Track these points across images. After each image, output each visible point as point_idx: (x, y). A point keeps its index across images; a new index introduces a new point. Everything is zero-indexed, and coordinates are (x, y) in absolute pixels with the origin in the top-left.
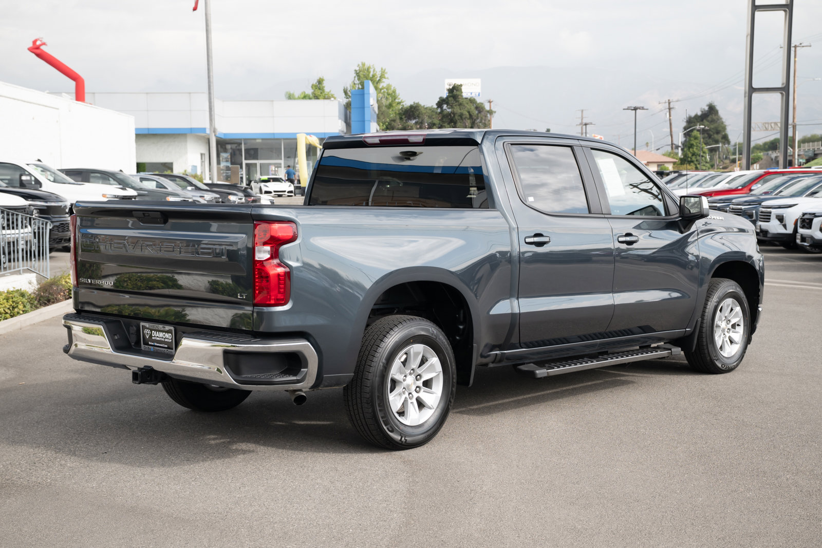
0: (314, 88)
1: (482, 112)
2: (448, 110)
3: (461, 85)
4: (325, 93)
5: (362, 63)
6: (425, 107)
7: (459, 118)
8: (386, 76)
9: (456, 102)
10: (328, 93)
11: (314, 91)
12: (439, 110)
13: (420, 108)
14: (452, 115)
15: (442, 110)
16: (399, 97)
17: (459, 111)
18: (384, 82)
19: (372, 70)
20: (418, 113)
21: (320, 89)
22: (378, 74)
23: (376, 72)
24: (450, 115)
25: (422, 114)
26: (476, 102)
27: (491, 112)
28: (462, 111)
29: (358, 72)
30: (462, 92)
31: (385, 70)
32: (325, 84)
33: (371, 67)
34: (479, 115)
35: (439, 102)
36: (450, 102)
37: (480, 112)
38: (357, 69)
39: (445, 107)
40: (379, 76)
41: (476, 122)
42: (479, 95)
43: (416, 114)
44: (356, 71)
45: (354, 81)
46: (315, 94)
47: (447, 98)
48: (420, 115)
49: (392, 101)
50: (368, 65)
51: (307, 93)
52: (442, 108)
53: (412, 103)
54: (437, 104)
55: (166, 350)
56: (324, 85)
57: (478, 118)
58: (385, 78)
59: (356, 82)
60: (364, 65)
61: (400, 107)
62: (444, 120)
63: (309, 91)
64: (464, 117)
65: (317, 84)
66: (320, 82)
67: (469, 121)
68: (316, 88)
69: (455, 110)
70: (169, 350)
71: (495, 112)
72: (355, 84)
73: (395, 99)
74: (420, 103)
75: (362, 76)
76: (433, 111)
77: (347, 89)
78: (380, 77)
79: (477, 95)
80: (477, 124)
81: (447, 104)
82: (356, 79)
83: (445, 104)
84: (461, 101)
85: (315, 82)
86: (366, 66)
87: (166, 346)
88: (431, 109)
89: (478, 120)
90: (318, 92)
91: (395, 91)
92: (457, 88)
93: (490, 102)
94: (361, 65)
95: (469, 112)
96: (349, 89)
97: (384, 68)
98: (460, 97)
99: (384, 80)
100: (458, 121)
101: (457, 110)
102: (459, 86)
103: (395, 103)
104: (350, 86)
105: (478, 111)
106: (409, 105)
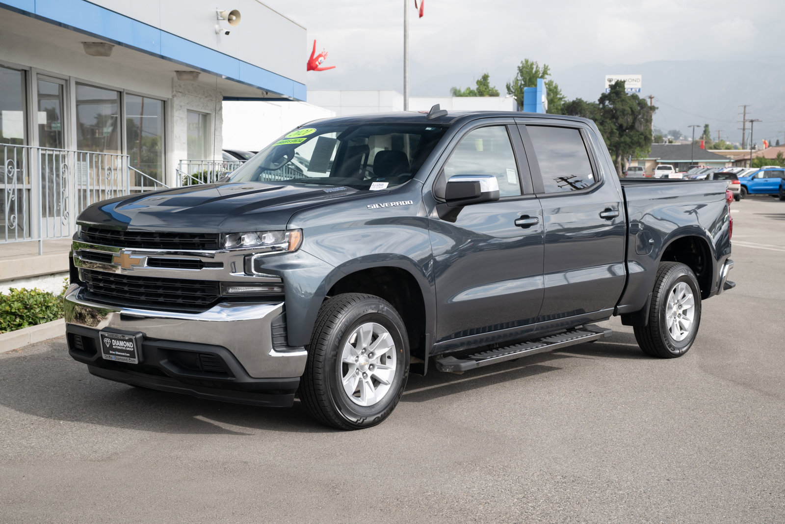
0: (479, 84)
1: (644, 108)
2: (610, 106)
3: (624, 82)
4: (490, 89)
5: (525, 60)
6: (587, 103)
7: (621, 113)
8: (549, 72)
9: (618, 98)
10: (492, 88)
11: (479, 87)
12: (601, 106)
13: (582, 104)
14: (614, 112)
15: (604, 106)
16: (561, 93)
17: (621, 107)
18: (546, 78)
19: (535, 67)
20: (580, 108)
21: (484, 85)
22: (541, 70)
23: (539, 68)
24: (612, 111)
25: (584, 110)
26: (639, 98)
27: (653, 108)
28: (624, 107)
29: (521, 68)
30: (625, 89)
31: (548, 66)
32: (490, 80)
33: (535, 63)
34: (642, 111)
35: (601, 98)
36: (612, 98)
37: (642, 108)
38: (521, 65)
39: (607, 103)
40: (541, 72)
41: (638, 118)
42: (639, 91)
43: (578, 110)
44: (519, 67)
45: (517, 77)
46: (480, 90)
47: (610, 94)
48: (583, 111)
49: (554, 97)
50: (531, 62)
51: (471, 89)
52: (604, 104)
53: (575, 99)
54: (599, 100)
56: (488, 81)
57: (639, 114)
58: (547, 74)
59: (518, 79)
60: (527, 61)
61: (563, 103)
62: (606, 115)
63: (474, 87)
64: (626, 113)
65: (482, 80)
66: (485, 78)
67: (631, 117)
68: (481, 84)
69: (617, 106)
71: (658, 108)
72: (517, 80)
73: (556, 95)
74: (583, 99)
75: (525, 72)
76: (595, 107)
77: (510, 85)
78: (543, 73)
79: (637, 91)
80: (639, 119)
81: (610, 100)
82: (519, 75)
83: (607, 100)
84: (623, 97)
85: (480, 78)
86: (529, 63)
88: (593, 105)
89: (640, 116)
90: (483, 88)
91: (557, 87)
92: (621, 84)
93: (651, 98)
94: (524, 62)
95: (631, 108)
96: (512, 85)
97: (547, 65)
98: (622, 93)
99: (546, 76)
100: (620, 117)
101: (619, 106)
102: (622, 82)
103: (557, 98)
104: (513, 82)
105: (640, 107)
106: (572, 101)
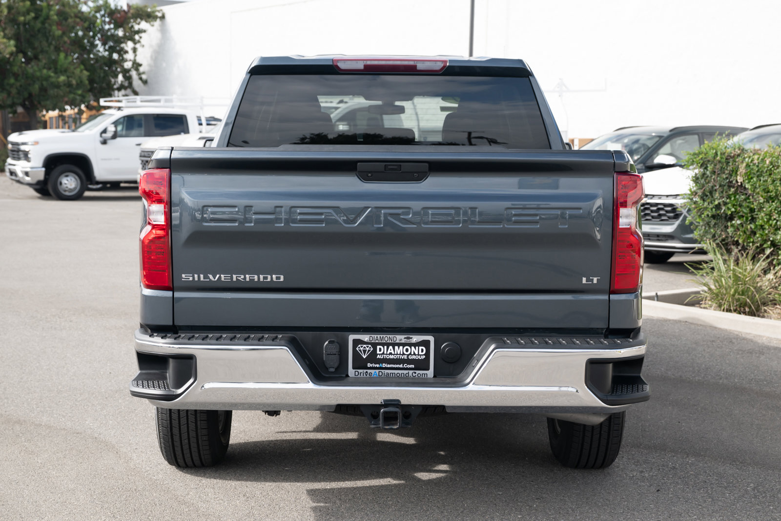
55: (411, 372)
70: (418, 372)
87: (413, 366)
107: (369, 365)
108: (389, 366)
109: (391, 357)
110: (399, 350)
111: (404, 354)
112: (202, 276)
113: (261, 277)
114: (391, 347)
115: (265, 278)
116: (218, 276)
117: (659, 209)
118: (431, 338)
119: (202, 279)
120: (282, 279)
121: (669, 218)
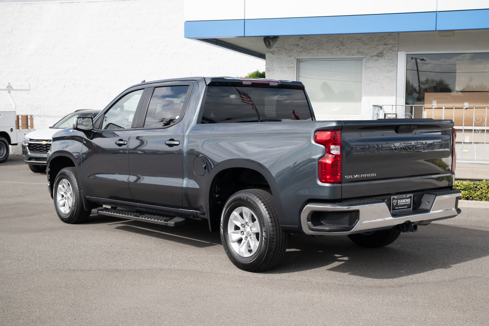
107: (396, 208)
108: (401, 208)
109: (402, 204)
110: (404, 201)
111: (405, 202)
112: (352, 176)
113: (370, 175)
114: (401, 200)
115: (371, 175)
116: (356, 175)
117: (41, 146)
118: (412, 195)
119: (352, 177)
120: (375, 175)
121: (44, 150)
